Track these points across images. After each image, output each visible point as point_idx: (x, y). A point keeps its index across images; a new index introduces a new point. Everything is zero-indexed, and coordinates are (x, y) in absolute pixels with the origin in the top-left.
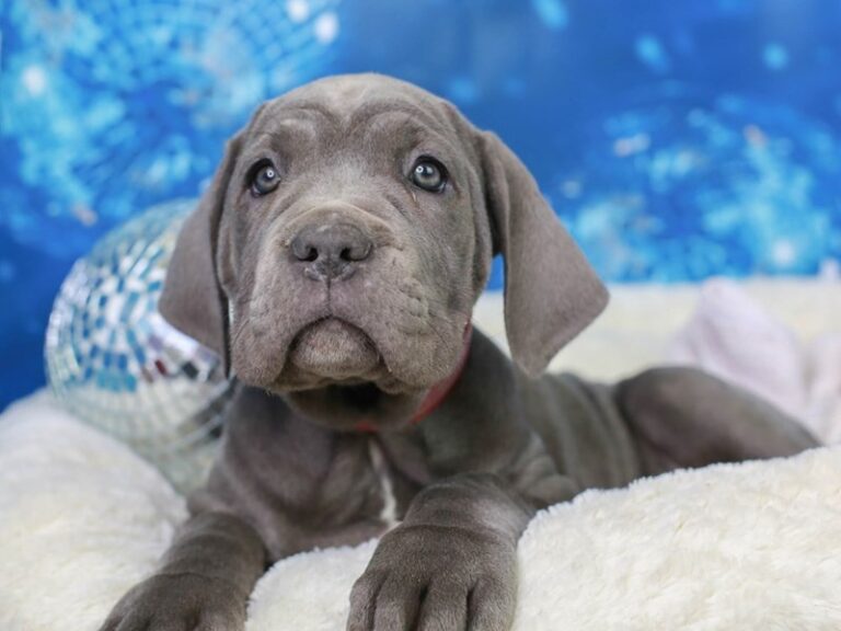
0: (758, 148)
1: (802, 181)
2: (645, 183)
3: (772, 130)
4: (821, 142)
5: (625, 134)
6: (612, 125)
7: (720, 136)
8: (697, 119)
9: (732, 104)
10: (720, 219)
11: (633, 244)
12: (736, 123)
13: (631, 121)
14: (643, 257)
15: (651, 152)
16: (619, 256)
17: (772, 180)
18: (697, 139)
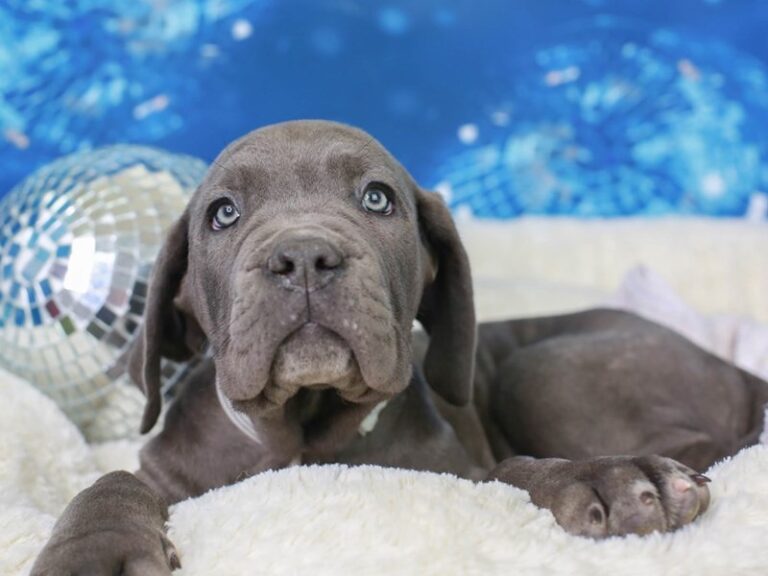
0: (690, 80)
1: (735, 114)
2: (575, 113)
3: (704, 64)
4: (755, 77)
5: (557, 66)
6: (543, 57)
7: (653, 69)
8: (629, 51)
9: (665, 37)
10: (650, 151)
11: (561, 174)
12: (669, 57)
13: (562, 53)
14: (571, 186)
15: (581, 84)
16: (547, 186)
17: (704, 113)
18: (628, 71)
